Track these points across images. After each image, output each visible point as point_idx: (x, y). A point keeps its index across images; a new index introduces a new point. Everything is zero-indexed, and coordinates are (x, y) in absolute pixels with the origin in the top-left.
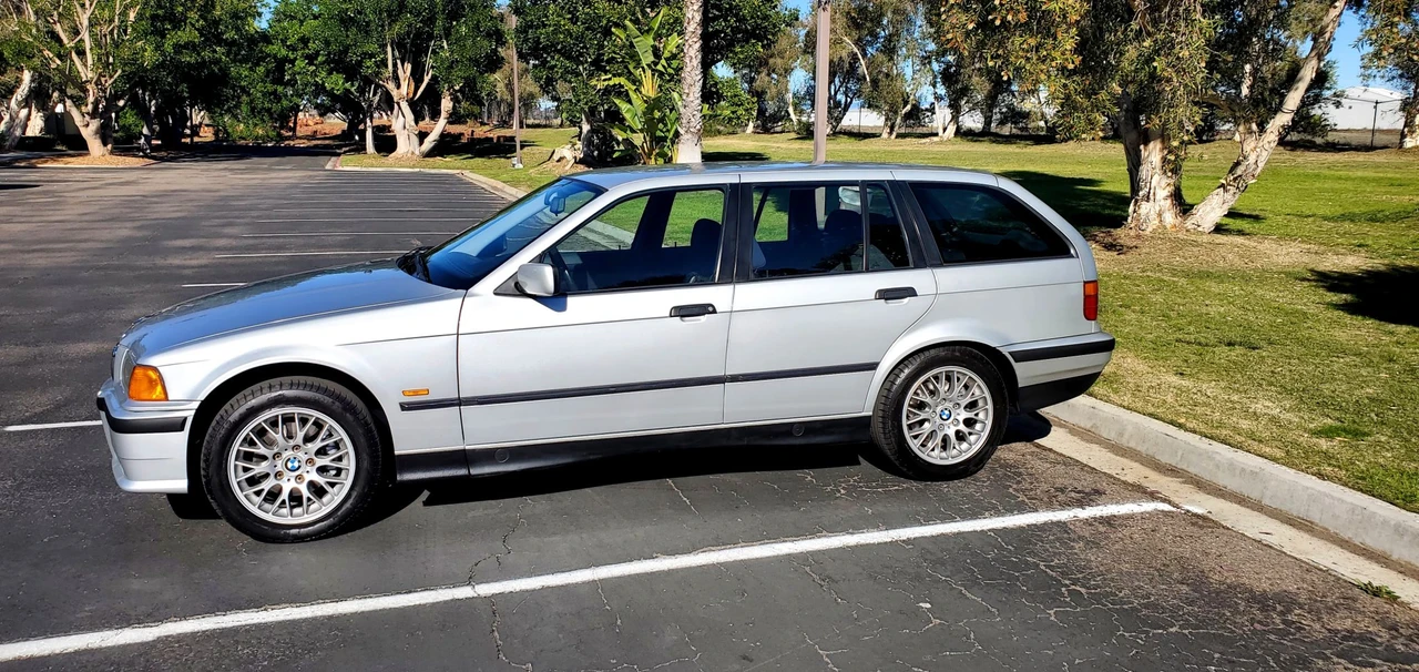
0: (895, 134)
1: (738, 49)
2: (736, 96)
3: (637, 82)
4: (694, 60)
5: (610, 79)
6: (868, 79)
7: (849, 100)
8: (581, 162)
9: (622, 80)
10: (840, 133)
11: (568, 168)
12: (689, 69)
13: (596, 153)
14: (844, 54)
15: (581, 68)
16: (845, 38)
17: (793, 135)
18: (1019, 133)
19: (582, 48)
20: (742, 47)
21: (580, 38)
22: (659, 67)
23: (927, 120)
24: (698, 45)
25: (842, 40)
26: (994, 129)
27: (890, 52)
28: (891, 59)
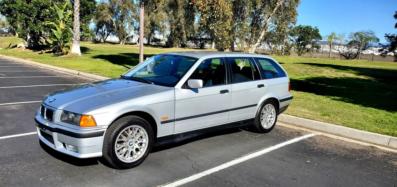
0: (124, 43)
1: (86, 16)
2: (87, 30)
3: (58, 24)
4: (77, 18)
5: (49, 22)
6: (116, 27)
7: (108, 33)
8: (27, 48)
9: (53, 23)
10: (106, 42)
11: (23, 50)
12: (76, 21)
13: (32, 45)
14: (109, 20)
15: (31, 18)
16: (109, 15)
17: (91, 42)
18: (156, 44)
19: (32, 12)
20: (87, 15)
21: (31, 9)
22: (66, 20)
23: (130, 40)
24: (79, 14)
25: (108, 15)
26: (151, 43)
27: (122, 20)
28: (122, 22)
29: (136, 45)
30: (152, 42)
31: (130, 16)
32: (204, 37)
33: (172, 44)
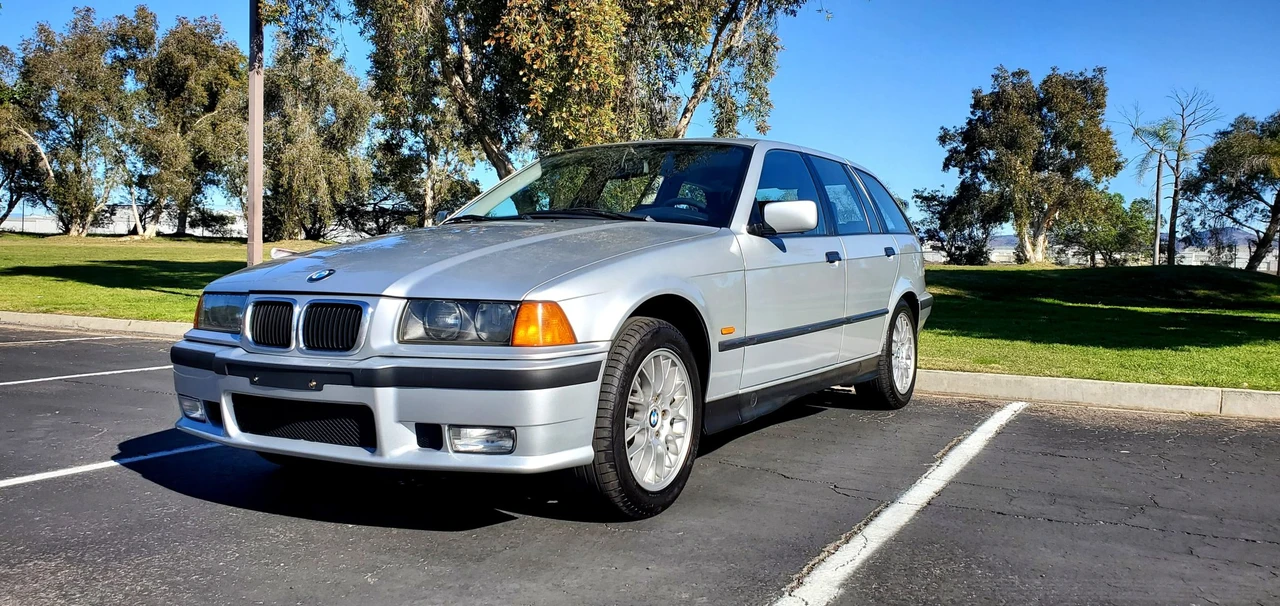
0: (85, 232)
6: (52, 175)
7: (16, 196)
14: (21, 146)
16: (22, 130)
18: (211, 234)
25: (16, 131)
26: (189, 231)
27: (78, 148)
28: (80, 156)
29: (136, 237)
30: (193, 225)
31: (110, 132)
32: (388, 205)
33: (279, 229)
